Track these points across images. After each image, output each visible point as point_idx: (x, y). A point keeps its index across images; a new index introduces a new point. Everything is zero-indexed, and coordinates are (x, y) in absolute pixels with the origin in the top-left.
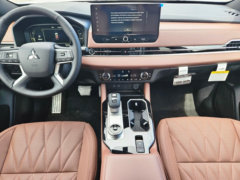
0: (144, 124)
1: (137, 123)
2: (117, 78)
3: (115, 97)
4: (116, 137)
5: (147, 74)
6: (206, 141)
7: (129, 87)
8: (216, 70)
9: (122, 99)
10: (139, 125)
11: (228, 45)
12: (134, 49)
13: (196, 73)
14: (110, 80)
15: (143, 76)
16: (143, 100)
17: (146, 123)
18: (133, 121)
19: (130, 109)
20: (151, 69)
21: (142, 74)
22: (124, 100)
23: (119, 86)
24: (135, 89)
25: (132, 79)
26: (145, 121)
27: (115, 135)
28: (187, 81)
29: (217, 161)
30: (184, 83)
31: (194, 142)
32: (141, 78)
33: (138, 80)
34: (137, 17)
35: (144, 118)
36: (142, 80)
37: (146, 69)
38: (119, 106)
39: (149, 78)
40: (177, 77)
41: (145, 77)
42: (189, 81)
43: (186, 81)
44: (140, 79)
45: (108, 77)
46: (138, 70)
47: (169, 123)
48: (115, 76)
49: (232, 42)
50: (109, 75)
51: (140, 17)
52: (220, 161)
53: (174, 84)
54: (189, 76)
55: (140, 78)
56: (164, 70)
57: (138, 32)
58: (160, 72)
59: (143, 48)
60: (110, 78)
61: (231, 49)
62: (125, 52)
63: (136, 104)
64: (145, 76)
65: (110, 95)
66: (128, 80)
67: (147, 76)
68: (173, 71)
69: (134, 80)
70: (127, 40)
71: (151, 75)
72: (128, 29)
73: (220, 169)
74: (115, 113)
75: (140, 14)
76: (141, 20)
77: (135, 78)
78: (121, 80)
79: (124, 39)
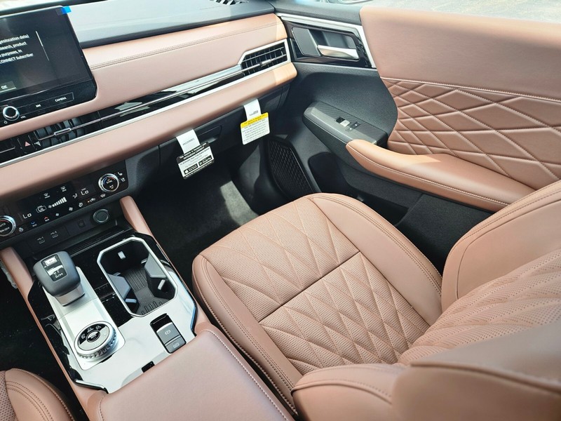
0: (160, 287)
1: (144, 293)
2: (38, 218)
3: (54, 266)
4: (105, 353)
5: (114, 176)
6: (288, 254)
7: (84, 225)
8: (246, 120)
9: (77, 262)
10: (151, 295)
11: (243, 65)
12: (49, 130)
13: (214, 137)
14: (21, 229)
15: (106, 185)
16: (134, 238)
17: (162, 282)
18: (131, 294)
19: (110, 272)
20: (117, 163)
21: (101, 183)
22: (85, 261)
23: (54, 234)
24: (101, 224)
25: (81, 205)
26: (159, 280)
27: (99, 352)
28: (207, 158)
29: (318, 278)
30: (203, 166)
31: (270, 267)
32: (104, 193)
33: (98, 199)
34: (16, 49)
35: (153, 275)
36: (108, 195)
37: (104, 166)
38: (78, 281)
39: (124, 185)
40: (183, 160)
41: (112, 187)
42: (210, 156)
43: (205, 160)
44: (103, 196)
45: (9, 224)
46: (85, 177)
48: (30, 215)
49: (247, 57)
50: (11, 219)
51: (25, 50)
52: (321, 276)
53: (184, 175)
54: (205, 147)
55: (102, 192)
56: (147, 155)
57: (41, 86)
58: (143, 161)
59: (70, 121)
60: (18, 227)
61: (252, 71)
62: (27, 144)
63: (122, 255)
64: (110, 184)
65: (38, 267)
66: (71, 209)
67: (115, 182)
68: (167, 150)
69: (88, 204)
70: (17, 113)
71: (125, 176)
72: (5, 87)
73: (328, 288)
74: (75, 303)
75: (21, 41)
76: (31, 55)
77: (89, 197)
78: (53, 218)
79: (7, 114)
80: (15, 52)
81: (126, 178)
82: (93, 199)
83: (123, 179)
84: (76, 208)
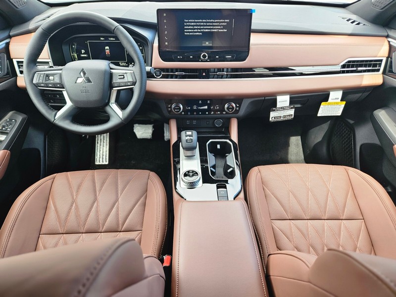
0: (229, 171)
1: (220, 171)
2: (192, 111)
3: (189, 136)
5: (234, 105)
6: (310, 193)
7: (209, 124)
8: (327, 101)
9: (199, 139)
10: (223, 173)
11: (343, 66)
12: (216, 70)
13: (301, 104)
14: (183, 113)
15: (228, 108)
16: (228, 141)
17: (231, 169)
18: (214, 167)
19: (210, 152)
20: (238, 99)
21: (226, 106)
22: (202, 141)
23: (194, 122)
24: (217, 127)
25: (212, 113)
26: (230, 167)
27: (190, 183)
28: (289, 115)
29: (323, 218)
30: (285, 119)
31: (294, 195)
32: (225, 112)
33: (221, 113)
34: (220, 26)
35: (228, 163)
36: (227, 113)
37: (232, 98)
38: (196, 148)
39: (237, 112)
40: (274, 110)
41: (230, 110)
42: (292, 115)
43: (287, 116)
44: (224, 113)
45: (180, 109)
46: (220, 100)
47: (262, 172)
48: (189, 108)
49: (349, 62)
50: (181, 106)
51: (224, 27)
52: (326, 218)
53: (271, 120)
54: (292, 108)
55: (224, 111)
56: (256, 101)
57: (221, 47)
58: (252, 103)
59: (228, 69)
60: (182, 111)
61: (348, 72)
62: (204, 74)
63: (219, 147)
64: (230, 108)
65: (183, 133)
66: (207, 113)
67: (233, 108)
68: (268, 102)
69: (216, 114)
70: (207, 57)
71: (239, 107)
72: (208, 43)
73: (326, 228)
74: (189, 157)
75: (224, 22)
76: (226, 30)
77: (217, 111)
78: (198, 114)
79: (202, 56)
80: (220, 27)
81: (239, 109)
82: (219, 113)
83: (238, 108)
84: (210, 113)
